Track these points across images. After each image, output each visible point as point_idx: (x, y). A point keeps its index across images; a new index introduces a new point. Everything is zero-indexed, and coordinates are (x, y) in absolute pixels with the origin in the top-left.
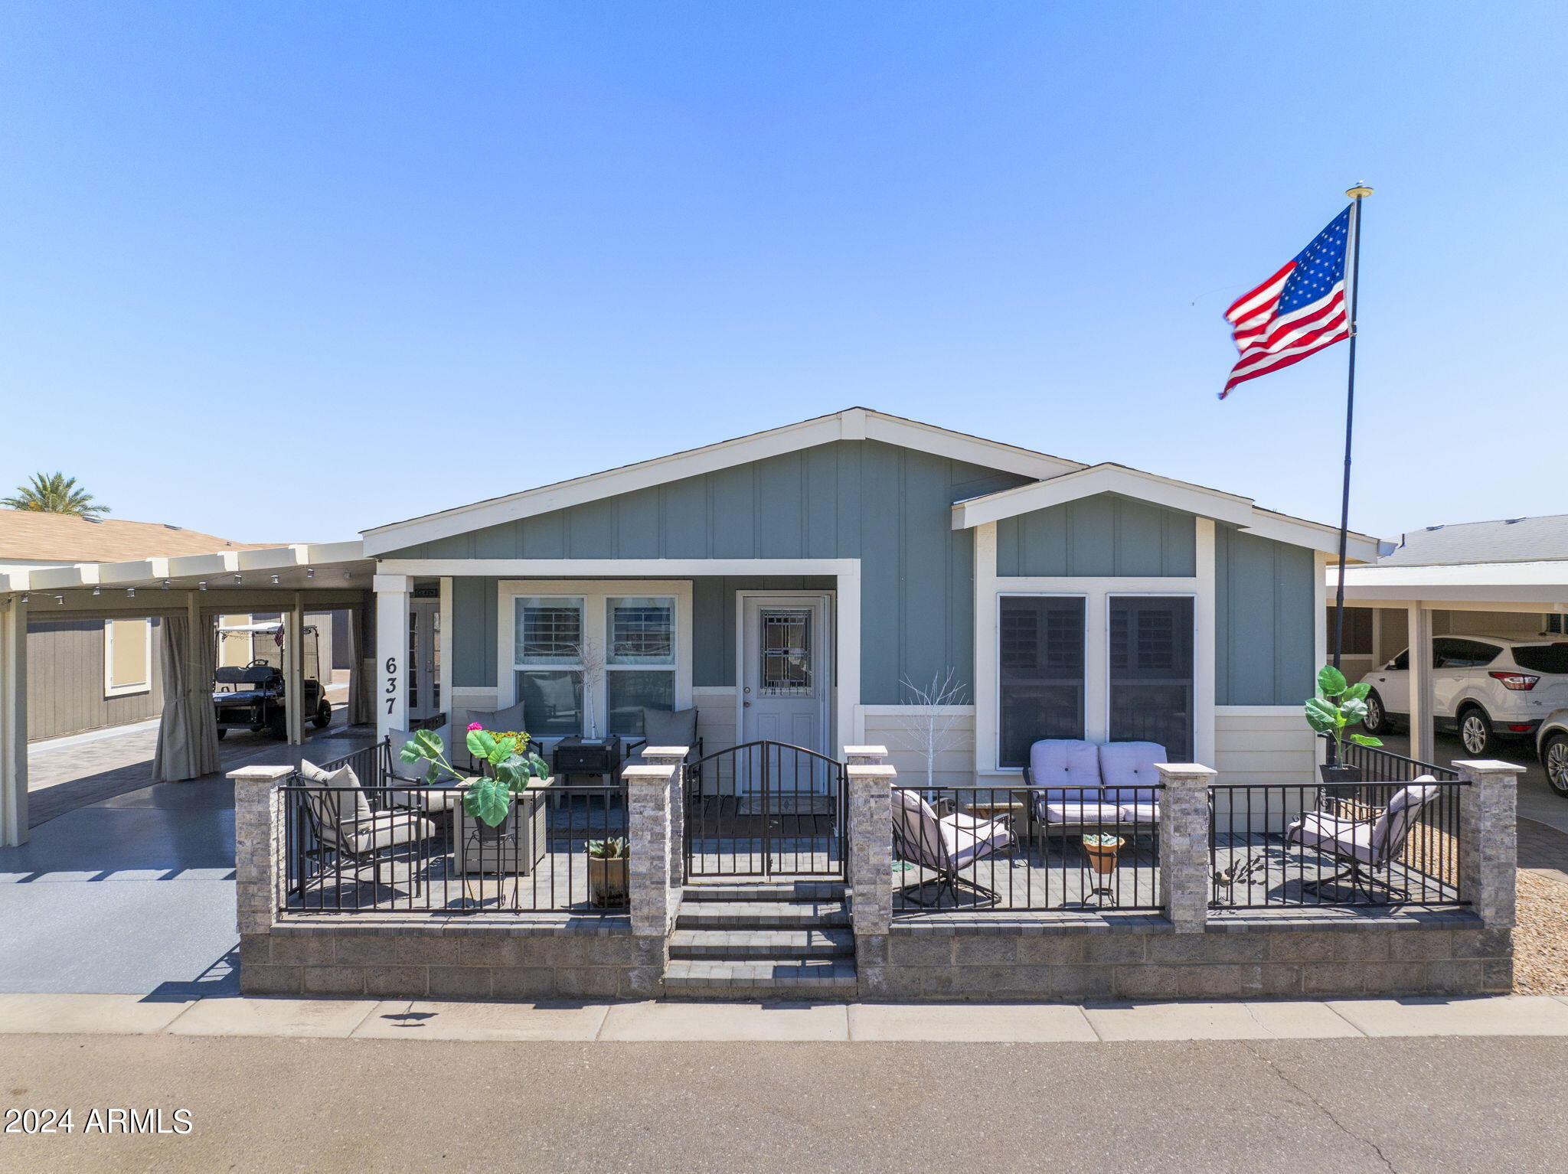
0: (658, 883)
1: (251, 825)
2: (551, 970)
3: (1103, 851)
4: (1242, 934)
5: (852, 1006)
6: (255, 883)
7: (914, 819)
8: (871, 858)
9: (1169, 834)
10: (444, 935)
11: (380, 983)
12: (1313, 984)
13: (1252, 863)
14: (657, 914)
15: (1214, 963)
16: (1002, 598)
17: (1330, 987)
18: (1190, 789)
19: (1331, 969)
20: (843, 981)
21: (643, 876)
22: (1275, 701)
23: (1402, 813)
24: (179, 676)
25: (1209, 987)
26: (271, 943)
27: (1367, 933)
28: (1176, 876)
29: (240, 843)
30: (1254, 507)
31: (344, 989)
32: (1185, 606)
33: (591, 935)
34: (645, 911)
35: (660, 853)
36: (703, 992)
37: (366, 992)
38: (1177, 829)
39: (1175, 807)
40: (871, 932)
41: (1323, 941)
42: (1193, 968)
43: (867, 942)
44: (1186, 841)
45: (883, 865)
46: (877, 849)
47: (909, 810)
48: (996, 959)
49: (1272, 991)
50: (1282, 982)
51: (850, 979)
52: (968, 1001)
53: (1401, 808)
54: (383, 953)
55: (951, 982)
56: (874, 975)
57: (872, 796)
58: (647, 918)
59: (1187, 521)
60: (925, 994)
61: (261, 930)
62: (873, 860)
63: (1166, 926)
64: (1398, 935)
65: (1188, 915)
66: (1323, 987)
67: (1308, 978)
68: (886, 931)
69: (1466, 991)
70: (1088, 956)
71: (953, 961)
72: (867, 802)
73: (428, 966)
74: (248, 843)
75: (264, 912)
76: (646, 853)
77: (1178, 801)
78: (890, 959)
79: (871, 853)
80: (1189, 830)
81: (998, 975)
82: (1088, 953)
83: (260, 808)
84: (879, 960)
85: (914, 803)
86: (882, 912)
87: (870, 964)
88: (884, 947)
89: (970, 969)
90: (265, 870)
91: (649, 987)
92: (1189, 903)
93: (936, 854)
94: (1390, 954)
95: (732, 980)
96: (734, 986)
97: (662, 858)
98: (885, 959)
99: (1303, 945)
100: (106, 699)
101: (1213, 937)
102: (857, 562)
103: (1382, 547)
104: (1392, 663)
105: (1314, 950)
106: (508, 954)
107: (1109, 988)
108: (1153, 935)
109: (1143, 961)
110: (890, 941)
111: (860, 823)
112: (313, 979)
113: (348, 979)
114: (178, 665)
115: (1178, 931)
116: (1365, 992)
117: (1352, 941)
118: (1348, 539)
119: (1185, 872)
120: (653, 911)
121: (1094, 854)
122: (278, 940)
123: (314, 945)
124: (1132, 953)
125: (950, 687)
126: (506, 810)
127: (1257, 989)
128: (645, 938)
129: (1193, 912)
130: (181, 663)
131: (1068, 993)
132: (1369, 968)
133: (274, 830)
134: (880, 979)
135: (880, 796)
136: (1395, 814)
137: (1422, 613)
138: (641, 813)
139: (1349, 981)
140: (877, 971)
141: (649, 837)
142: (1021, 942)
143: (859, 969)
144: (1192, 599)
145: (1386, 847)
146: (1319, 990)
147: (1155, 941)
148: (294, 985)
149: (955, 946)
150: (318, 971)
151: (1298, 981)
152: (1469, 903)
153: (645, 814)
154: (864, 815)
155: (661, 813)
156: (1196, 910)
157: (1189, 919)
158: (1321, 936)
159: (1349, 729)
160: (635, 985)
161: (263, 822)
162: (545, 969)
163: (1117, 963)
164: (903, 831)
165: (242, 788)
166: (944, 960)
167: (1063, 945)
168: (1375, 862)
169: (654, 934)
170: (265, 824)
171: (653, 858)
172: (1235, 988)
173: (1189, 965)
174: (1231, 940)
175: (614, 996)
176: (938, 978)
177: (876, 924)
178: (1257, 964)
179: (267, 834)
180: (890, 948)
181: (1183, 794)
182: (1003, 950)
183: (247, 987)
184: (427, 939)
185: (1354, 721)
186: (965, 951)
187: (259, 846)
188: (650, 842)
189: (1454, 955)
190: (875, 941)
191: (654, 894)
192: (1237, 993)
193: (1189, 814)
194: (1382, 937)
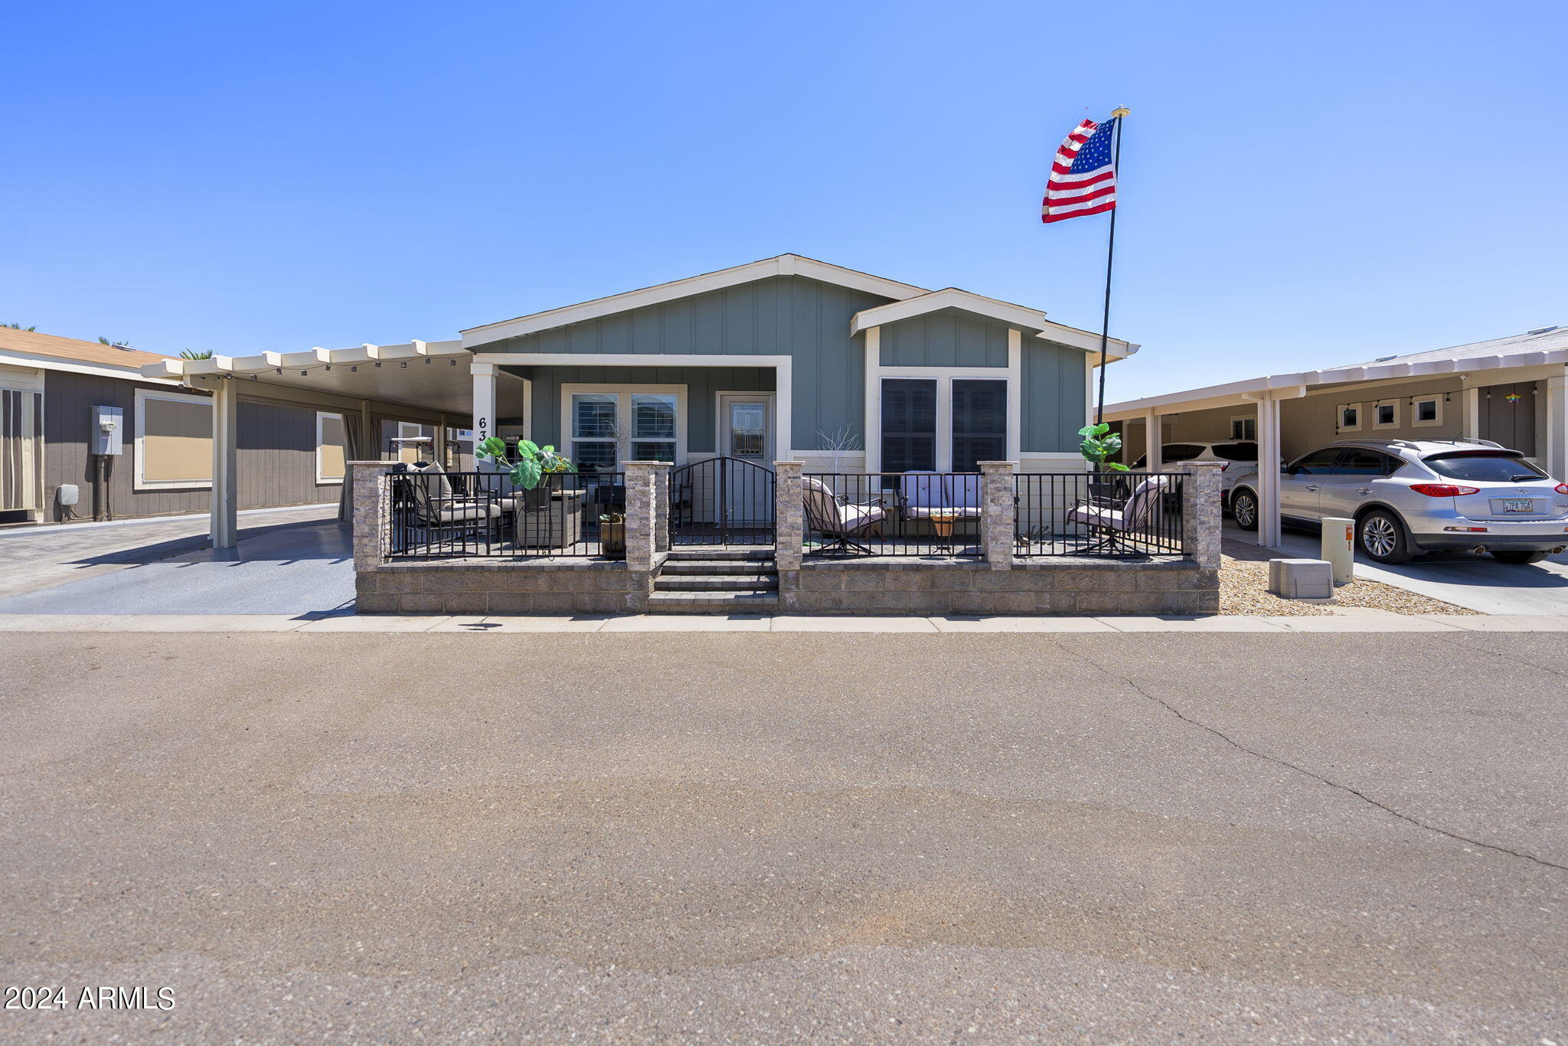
0: (644, 535)
1: (365, 497)
2: (572, 594)
3: (943, 520)
4: (1036, 571)
5: (775, 619)
6: (367, 537)
7: (818, 496)
8: (788, 519)
9: (987, 504)
10: (499, 571)
11: (454, 604)
12: (1084, 606)
13: (1043, 529)
14: (644, 556)
15: (1018, 591)
16: (883, 380)
17: (1096, 608)
18: (1001, 474)
19: (1097, 596)
20: (771, 600)
21: (635, 530)
22: (1060, 449)
23: (1144, 495)
24: (355, 454)
25: (1014, 606)
26: (378, 577)
27: (1120, 572)
28: (992, 532)
29: (357, 509)
30: (1046, 321)
31: (429, 609)
32: (1001, 386)
33: (599, 570)
34: (636, 554)
35: (646, 515)
36: (675, 609)
37: (444, 610)
38: (992, 501)
39: (991, 486)
40: (788, 569)
41: (1091, 577)
42: (1004, 594)
43: (786, 575)
44: (999, 508)
45: (796, 524)
46: (793, 513)
47: (816, 491)
48: (871, 587)
49: (1057, 610)
50: (1064, 603)
51: (774, 599)
52: (853, 614)
53: (1144, 492)
54: (456, 584)
55: (842, 602)
56: (790, 597)
57: (789, 478)
58: (638, 558)
59: (1003, 327)
60: (824, 610)
61: (370, 569)
62: (790, 520)
63: (985, 565)
64: (1142, 574)
65: (1000, 558)
66: (1091, 608)
67: (1081, 601)
68: (799, 568)
69: (1188, 612)
70: (933, 585)
71: (843, 587)
72: (786, 481)
73: (487, 592)
74: (362, 510)
75: (373, 556)
76: (637, 515)
77: (993, 482)
78: (801, 587)
79: (788, 516)
80: (1000, 501)
81: (873, 598)
82: (933, 583)
83: (371, 485)
84: (794, 587)
85: (818, 486)
86: (796, 555)
87: (788, 589)
88: (797, 579)
89: (854, 593)
90: (374, 528)
91: (639, 606)
92: (1000, 550)
93: (832, 521)
94: (1137, 586)
95: (694, 600)
96: (696, 604)
97: (648, 519)
98: (797, 586)
99: (1077, 579)
100: (318, 486)
101: (1017, 573)
102: (789, 358)
103: (1130, 347)
104: (1135, 463)
105: (1085, 583)
106: (543, 583)
107: (947, 606)
108: (976, 571)
109: (970, 589)
110: (801, 575)
111: (781, 495)
112: (407, 602)
113: (432, 601)
114: (354, 446)
115: (993, 569)
116: (1119, 612)
117: (1111, 577)
118: (1107, 343)
119: (998, 529)
120: (642, 554)
121: (938, 522)
122: (383, 576)
123: (408, 578)
124: (962, 584)
125: (850, 436)
126: (539, 478)
127: (1046, 609)
128: (636, 572)
129: (1003, 557)
130: (356, 446)
131: (920, 609)
132: (1122, 596)
133: (381, 501)
134: (794, 600)
135: (794, 478)
136: (1139, 495)
137: (1155, 418)
138: (634, 488)
139: (1110, 604)
140: (792, 594)
141: (639, 504)
142: (889, 575)
143: (780, 593)
144: (1005, 382)
145: (1133, 519)
146: (1088, 610)
147: (978, 575)
148: (394, 607)
149: (845, 578)
150: (410, 597)
151: (1075, 604)
152: (1190, 554)
153: (637, 489)
154: (784, 490)
155: (647, 488)
156: (1005, 555)
157: (1001, 561)
158: (1089, 573)
159: (1109, 459)
160: (629, 605)
161: (374, 495)
162: (568, 594)
163: (952, 590)
164: (810, 506)
165: (358, 472)
166: (837, 587)
167: (917, 577)
168: (1125, 529)
169: (643, 570)
170: (375, 496)
171: (641, 519)
172: (1032, 608)
173: (1000, 592)
174: (1029, 575)
175: (614, 612)
176: (833, 600)
177: (791, 563)
178: (1047, 592)
179: (377, 502)
180: (801, 579)
181: (996, 478)
182: (877, 580)
183: (360, 609)
184: (487, 574)
185: (1112, 452)
186: (851, 581)
187: (370, 511)
188: (640, 508)
189: (1179, 588)
190: (790, 574)
191: (642, 542)
192: (1033, 611)
193: (1000, 491)
194: (1131, 575)
